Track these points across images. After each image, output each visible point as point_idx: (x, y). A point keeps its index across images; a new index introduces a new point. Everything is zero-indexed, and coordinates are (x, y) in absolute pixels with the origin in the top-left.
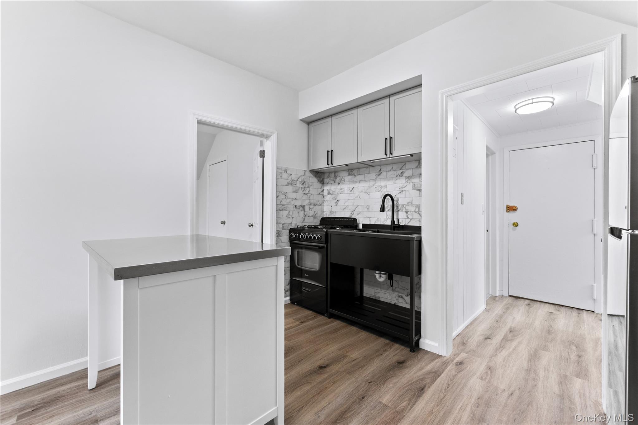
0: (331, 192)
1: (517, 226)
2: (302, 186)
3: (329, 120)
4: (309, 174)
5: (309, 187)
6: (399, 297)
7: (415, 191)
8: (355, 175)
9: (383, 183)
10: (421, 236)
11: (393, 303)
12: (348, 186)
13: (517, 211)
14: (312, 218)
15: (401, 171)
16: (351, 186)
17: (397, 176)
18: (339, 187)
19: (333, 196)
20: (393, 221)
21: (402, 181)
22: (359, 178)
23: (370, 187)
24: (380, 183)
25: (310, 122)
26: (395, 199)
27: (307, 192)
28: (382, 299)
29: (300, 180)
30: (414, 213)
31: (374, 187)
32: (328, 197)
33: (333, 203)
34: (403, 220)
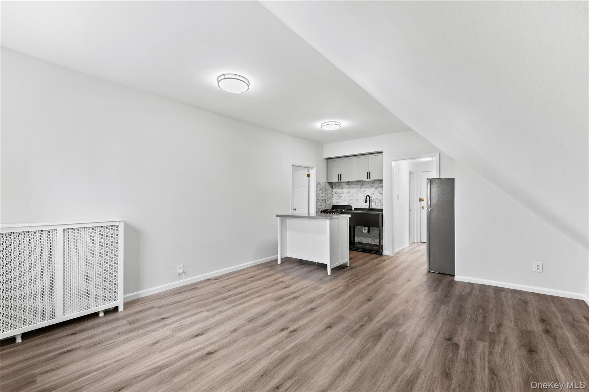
0: (337, 193)
1: (424, 208)
2: (325, 190)
3: (339, 159)
4: (327, 184)
5: (327, 190)
6: (372, 240)
7: (379, 194)
8: (350, 185)
9: (364, 190)
10: (383, 213)
11: (369, 243)
12: (346, 190)
13: (424, 201)
14: (328, 206)
15: (373, 185)
16: (348, 190)
17: (371, 187)
18: (341, 190)
19: (338, 194)
20: (369, 207)
21: (373, 189)
22: (352, 186)
23: (358, 191)
24: (362, 190)
25: (327, 159)
26: (370, 197)
27: (326, 193)
28: (364, 242)
29: (324, 187)
30: (379, 203)
31: (360, 191)
32: (335, 195)
33: (338, 198)
34: (374, 206)
